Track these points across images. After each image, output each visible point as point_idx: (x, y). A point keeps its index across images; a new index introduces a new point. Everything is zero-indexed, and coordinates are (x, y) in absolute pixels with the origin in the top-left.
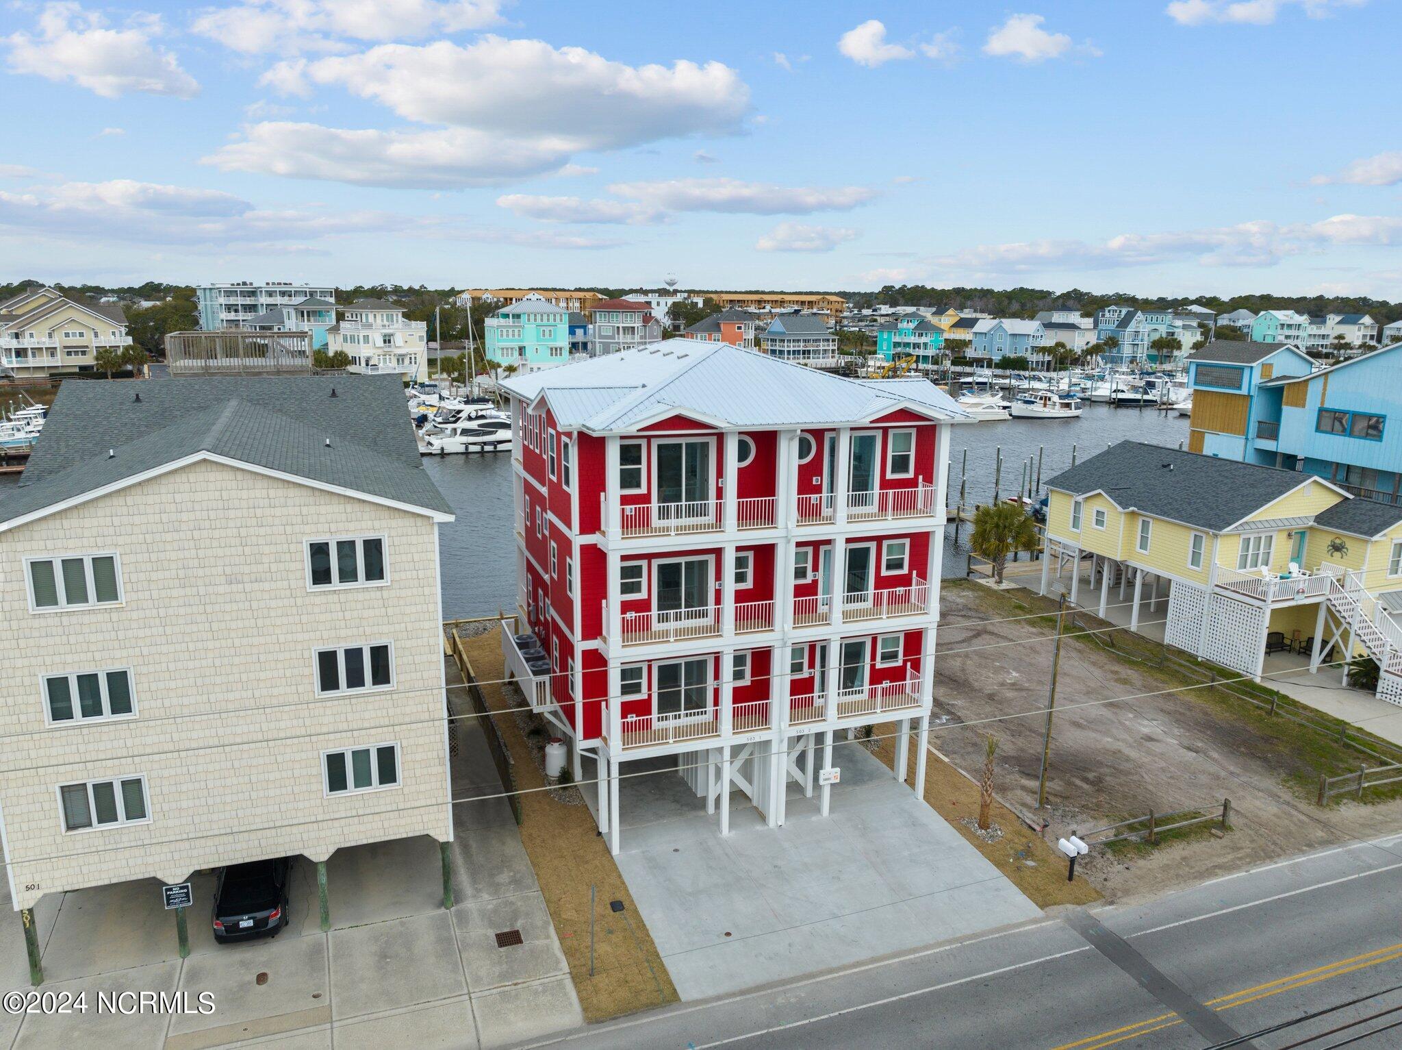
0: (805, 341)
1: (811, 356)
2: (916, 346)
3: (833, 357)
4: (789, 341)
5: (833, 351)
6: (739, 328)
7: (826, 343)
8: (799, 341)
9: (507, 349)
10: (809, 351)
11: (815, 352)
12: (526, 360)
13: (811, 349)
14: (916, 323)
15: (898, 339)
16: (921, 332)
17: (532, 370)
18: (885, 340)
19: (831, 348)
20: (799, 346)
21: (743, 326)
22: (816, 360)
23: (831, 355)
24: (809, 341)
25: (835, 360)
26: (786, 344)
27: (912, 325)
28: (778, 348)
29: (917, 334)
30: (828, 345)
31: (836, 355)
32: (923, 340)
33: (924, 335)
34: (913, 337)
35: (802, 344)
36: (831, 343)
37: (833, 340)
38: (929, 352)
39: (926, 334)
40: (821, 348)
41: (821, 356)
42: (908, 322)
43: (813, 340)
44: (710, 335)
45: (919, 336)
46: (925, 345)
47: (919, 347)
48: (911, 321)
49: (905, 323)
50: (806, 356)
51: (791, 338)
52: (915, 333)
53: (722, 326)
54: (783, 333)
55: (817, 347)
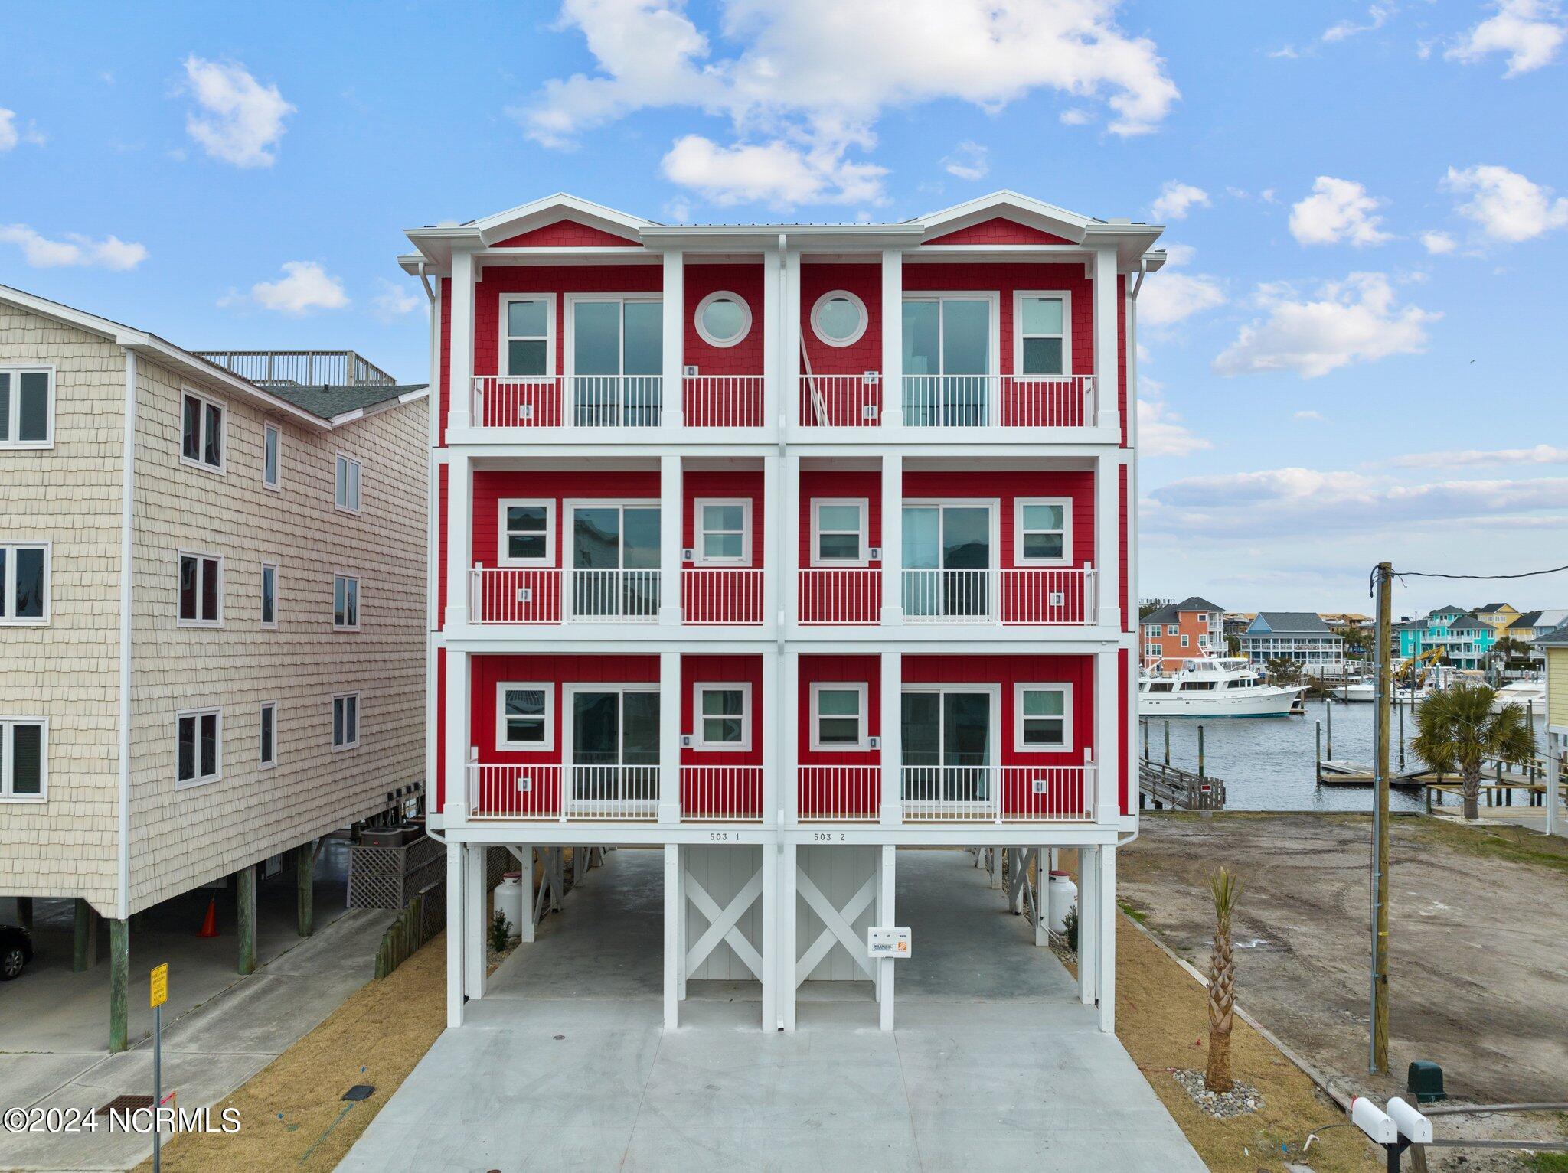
0: (1297, 641)
1: (1307, 660)
2: (1455, 647)
3: (1337, 662)
4: (1275, 641)
5: (1338, 655)
6: (1203, 618)
7: (1327, 645)
8: (1289, 641)
10: (1304, 654)
11: (1312, 655)
13: (1307, 651)
14: (1454, 619)
15: (1428, 641)
16: (1460, 630)
19: (1334, 650)
20: (1290, 648)
21: (1207, 616)
22: (1315, 665)
23: (1334, 659)
24: (1303, 641)
25: (1341, 666)
26: (1272, 645)
27: (1447, 623)
28: (1261, 650)
29: (1455, 633)
30: (1331, 647)
31: (1342, 659)
32: (1464, 639)
33: (1465, 633)
34: (1450, 637)
36: (1334, 645)
37: (1338, 641)
38: (1475, 655)
39: (1468, 632)
40: (1321, 650)
41: (1321, 660)
42: (1442, 619)
43: (1309, 641)
44: (1165, 626)
45: (1458, 634)
46: (1468, 646)
47: (1459, 649)
48: (1446, 618)
49: (1438, 620)
50: (1301, 660)
51: (1279, 637)
52: (1452, 632)
53: (1180, 615)
54: (1269, 632)
55: (1315, 648)
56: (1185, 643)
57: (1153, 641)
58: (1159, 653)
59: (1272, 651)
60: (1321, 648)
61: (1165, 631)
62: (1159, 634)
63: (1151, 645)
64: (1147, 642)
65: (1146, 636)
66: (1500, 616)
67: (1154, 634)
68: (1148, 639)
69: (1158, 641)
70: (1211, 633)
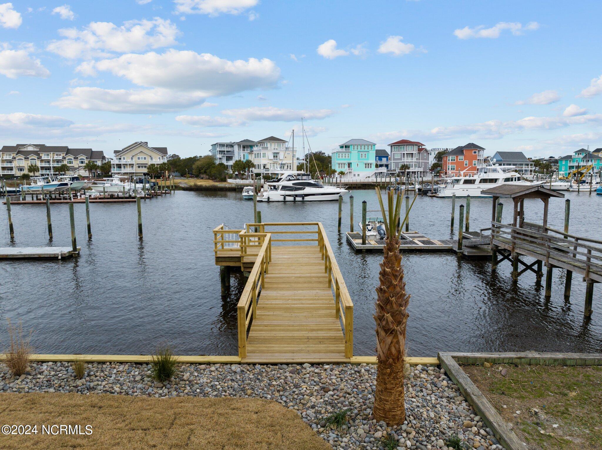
6: (475, 152)
7: (526, 166)
9: (342, 164)
11: (520, 171)
12: (351, 170)
14: (584, 155)
15: (572, 164)
16: (587, 160)
17: (354, 175)
18: (564, 165)
19: (530, 169)
23: (529, 172)
25: (532, 176)
27: (581, 156)
31: (533, 173)
34: (582, 163)
36: (529, 166)
39: (591, 160)
43: (519, 164)
44: (457, 157)
48: (581, 154)
49: (577, 155)
53: (464, 151)
55: (521, 168)
56: (466, 165)
57: (451, 163)
58: (454, 169)
60: (524, 168)
61: (457, 159)
63: (450, 166)
68: (449, 162)
69: (454, 163)
70: (478, 160)
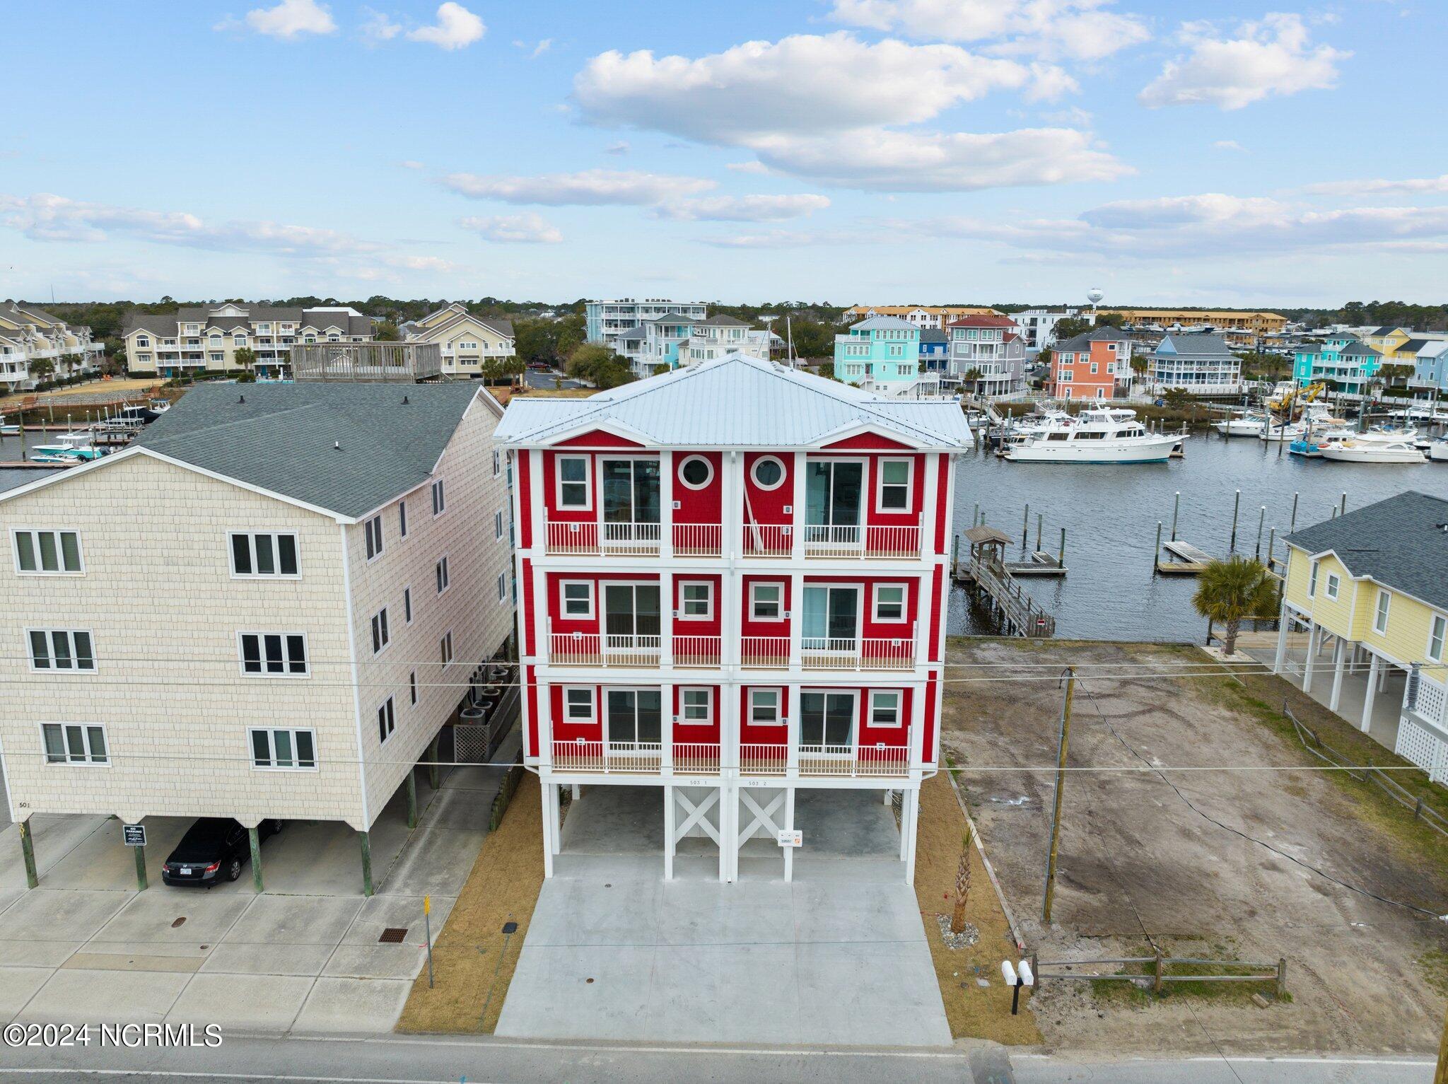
0: (1200, 363)
1: (1206, 380)
2: (1342, 371)
3: (1234, 382)
4: (1179, 363)
5: (1235, 376)
6: (1112, 347)
7: (1226, 366)
8: (1192, 363)
9: (854, 366)
10: (1204, 375)
11: (1212, 375)
12: (872, 378)
13: (1207, 372)
14: (1345, 345)
15: (1319, 364)
16: (1349, 355)
17: (878, 388)
18: (1304, 364)
19: (1232, 371)
20: (1192, 369)
21: (1117, 346)
22: (1212, 385)
23: (1231, 380)
24: (1205, 363)
25: (1237, 386)
26: (1175, 366)
27: (1339, 348)
28: (1166, 370)
29: (1345, 358)
30: (1229, 369)
31: (1238, 381)
32: (1350, 365)
33: (1354, 359)
34: (1339, 362)
35: (1195, 366)
36: (1232, 366)
37: (1236, 363)
38: (1359, 380)
39: (1356, 358)
40: (1220, 372)
41: (1219, 380)
42: (1334, 344)
43: (1210, 363)
44: (1077, 355)
45: (1347, 360)
46: (1354, 371)
47: (1345, 374)
48: (1338, 343)
49: (1331, 345)
50: (1201, 380)
51: (1183, 360)
52: (1342, 357)
53: (1092, 344)
54: (1174, 354)
55: (1214, 370)
56: (1094, 370)
57: (1066, 367)
58: (1070, 379)
59: (1175, 372)
60: (1221, 369)
61: (1077, 359)
62: (1071, 361)
63: (1063, 372)
64: (1060, 369)
65: (1059, 363)
66: (1391, 340)
67: (1067, 361)
68: (1061, 366)
69: (1070, 367)
70: (1119, 360)
